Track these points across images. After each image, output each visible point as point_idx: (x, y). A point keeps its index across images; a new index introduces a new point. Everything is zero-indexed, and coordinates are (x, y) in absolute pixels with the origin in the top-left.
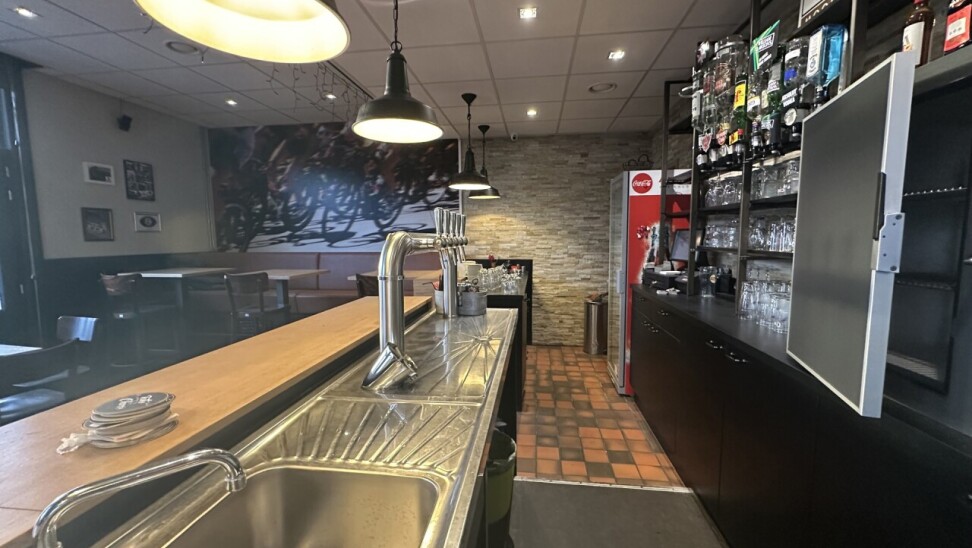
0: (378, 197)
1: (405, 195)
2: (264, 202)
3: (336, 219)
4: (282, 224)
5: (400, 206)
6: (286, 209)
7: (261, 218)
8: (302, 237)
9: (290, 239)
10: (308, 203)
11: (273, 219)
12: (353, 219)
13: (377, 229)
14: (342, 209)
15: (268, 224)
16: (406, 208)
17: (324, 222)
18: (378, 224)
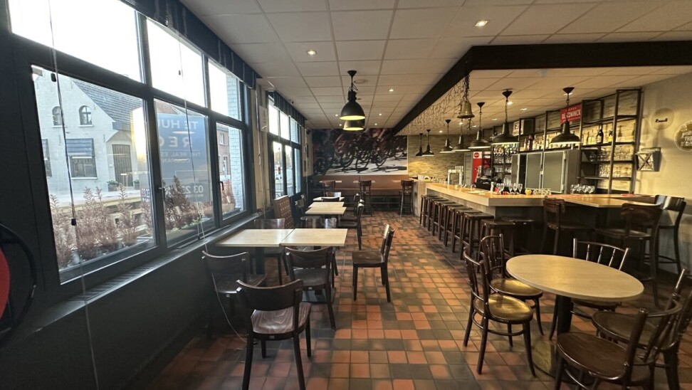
0: (377, 155)
1: (388, 155)
2: (333, 157)
3: (361, 163)
4: (339, 165)
5: (385, 159)
6: (342, 159)
7: (331, 162)
8: (347, 170)
9: (343, 170)
10: (351, 157)
11: (336, 163)
12: (368, 163)
13: (376, 167)
14: (364, 159)
15: (334, 165)
16: (388, 159)
17: (356, 164)
18: (377, 165)
